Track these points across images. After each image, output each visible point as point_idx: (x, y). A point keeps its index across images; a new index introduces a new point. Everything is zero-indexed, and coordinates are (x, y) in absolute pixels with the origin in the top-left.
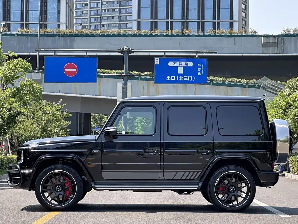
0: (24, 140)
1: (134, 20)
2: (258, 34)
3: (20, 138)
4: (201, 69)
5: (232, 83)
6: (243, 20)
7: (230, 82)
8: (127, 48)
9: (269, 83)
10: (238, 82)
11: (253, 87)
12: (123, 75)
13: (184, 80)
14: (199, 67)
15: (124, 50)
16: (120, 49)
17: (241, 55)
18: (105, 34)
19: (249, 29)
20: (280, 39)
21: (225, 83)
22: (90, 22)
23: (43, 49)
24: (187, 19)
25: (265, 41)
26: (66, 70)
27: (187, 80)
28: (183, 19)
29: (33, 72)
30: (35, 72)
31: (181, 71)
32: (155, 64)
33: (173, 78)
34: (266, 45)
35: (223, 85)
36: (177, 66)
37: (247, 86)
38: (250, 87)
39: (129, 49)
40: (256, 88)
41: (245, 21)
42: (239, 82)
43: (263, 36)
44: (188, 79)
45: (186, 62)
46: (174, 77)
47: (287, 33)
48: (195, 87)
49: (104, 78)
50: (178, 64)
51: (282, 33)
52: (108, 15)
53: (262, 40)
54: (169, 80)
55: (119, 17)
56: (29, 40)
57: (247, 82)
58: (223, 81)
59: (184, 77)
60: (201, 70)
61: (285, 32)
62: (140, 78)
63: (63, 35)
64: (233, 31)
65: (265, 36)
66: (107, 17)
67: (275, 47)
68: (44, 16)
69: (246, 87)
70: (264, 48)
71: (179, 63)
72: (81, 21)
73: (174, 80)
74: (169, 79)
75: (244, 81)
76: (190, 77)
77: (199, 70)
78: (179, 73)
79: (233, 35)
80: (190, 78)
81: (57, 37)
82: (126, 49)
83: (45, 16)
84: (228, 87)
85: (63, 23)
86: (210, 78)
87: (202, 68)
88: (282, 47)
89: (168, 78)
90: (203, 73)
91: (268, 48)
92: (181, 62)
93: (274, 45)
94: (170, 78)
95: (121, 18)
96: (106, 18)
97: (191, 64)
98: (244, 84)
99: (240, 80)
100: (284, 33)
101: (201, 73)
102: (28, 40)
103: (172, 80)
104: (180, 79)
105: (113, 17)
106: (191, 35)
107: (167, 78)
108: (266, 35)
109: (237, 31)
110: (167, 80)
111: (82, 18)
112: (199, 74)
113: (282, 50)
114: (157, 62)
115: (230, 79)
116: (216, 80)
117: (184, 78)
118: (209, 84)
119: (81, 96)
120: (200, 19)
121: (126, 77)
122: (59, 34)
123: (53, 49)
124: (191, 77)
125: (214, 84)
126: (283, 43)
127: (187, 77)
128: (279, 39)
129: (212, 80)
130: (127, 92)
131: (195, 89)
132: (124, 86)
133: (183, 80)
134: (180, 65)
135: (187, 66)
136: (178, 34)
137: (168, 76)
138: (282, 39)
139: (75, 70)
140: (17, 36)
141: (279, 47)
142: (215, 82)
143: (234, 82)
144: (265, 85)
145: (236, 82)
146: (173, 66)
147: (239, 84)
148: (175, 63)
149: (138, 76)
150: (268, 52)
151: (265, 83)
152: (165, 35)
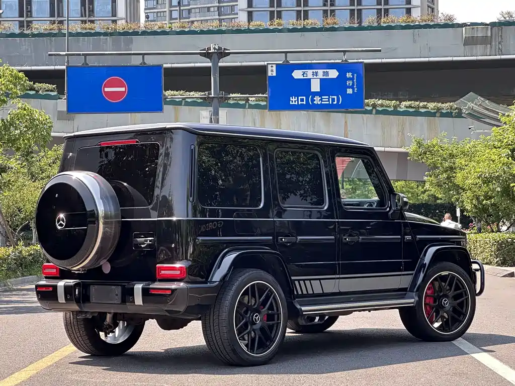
0: (22, 219)
1: (242, 10)
2: (456, 22)
3: (16, 215)
4: (353, 82)
5: (411, 110)
6: (428, 7)
7: (407, 107)
8: (217, 48)
9: (480, 105)
10: (421, 108)
11: (449, 115)
12: (210, 96)
13: (323, 103)
14: (350, 79)
15: (211, 51)
16: (204, 50)
17: (426, 59)
18: (187, 30)
19: (440, 15)
20: (496, 29)
21: (399, 109)
22: (171, 18)
24: (332, 5)
25: (469, 34)
26: (106, 89)
27: (328, 103)
28: (325, 5)
29: (59, 98)
30: (62, 99)
31: (315, 87)
32: (269, 75)
33: (302, 100)
34: (469, 42)
35: (396, 113)
36: (308, 77)
37: (438, 115)
38: (443, 115)
39: (220, 48)
40: (455, 117)
41: (433, 9)
42: (425, 107)
43: (464, 25)
44: (329, 101)
45: (325, 70)
46: (304, 98)
47: (508, 19)
49: (184, 105)
50: (310, 73)
51: (498, 19)
52: (201, 4)
53: (464, 33)
54: (294, 103)
55: (219, 7)
56: (53, 43)
57: (438, 108)
58: (395, 107)
59: (323, 97)
60: (353, 84)
61: (505, 18)
62: (247, 104)
63: (113, 33)
64: (412, 18)
65: (469, 25)
66: (199, 8)
67: (486, 44)
68: (89, 8)
69: (435, 116)
70: (466, 46)
71: (313, 72)
72: (155, 17)
73: (304, 103)
74: (295, 102)
75: (431, 105)
76: (333, 97)
77: (349, 84)
78: (312, 91)
79: (412, 25)
80: (333, 100)
81: (102, 37)
82: (215, 49)
83: (91, 6)
84: (405, 117)
85: (122, 19)
86: (371, 101)
87: (355, 81)
88: (499, 43)
89: (294, 100)
90: (356, 89)
91: (474, 46)
92: (316, 71)
93: (485, 41)
94: (296, 99)
95: (222, 9)
96: (197, 10)
97: (333, 74)
98: (433, 111)
99: (426, 103)
100: (503, 19)
101: (353, 90)
102: (50, 43)
103: (300, 103)
104: (315, 102)
105: (209, 8)
106: (336, 27)
107: (291, 99)
108: (471, 23)
109: (419, 18)
110: (291, 103)
111: (157, 12)
112: (350, 91)
113: (499, 48)
114: (272, 71)
115: (408, 103)
116: (382, 105)
117: (321, 100)
118: (370, 112)
120: (354, 5)
121: (215, 101)
122: (105, 32)
123: (81, 53)
124: (335, 97)
125: (378, 112)
126: (501, 36)
127: (327, 97)
128: (494, 29)
129: (374, 106)
131: (346, 122)
132: (213, 116)
133: (320, 103)
134: (315, 77)
135: (327, 77)
136: (313, 26)
137: (294, 97)
138: (498, 29)
139: (123, 89)
140: (32, 37)
141: (493, 43)
142: (380, 109)
143: (413, 108)
144: (472, 109)
145: (418, 108)
146: (302, 77)
147: (423, 110)
148: (304, 72)
149: (244, 102)
150: (474, 54)
151: (471, 105)
152: (290, 28)
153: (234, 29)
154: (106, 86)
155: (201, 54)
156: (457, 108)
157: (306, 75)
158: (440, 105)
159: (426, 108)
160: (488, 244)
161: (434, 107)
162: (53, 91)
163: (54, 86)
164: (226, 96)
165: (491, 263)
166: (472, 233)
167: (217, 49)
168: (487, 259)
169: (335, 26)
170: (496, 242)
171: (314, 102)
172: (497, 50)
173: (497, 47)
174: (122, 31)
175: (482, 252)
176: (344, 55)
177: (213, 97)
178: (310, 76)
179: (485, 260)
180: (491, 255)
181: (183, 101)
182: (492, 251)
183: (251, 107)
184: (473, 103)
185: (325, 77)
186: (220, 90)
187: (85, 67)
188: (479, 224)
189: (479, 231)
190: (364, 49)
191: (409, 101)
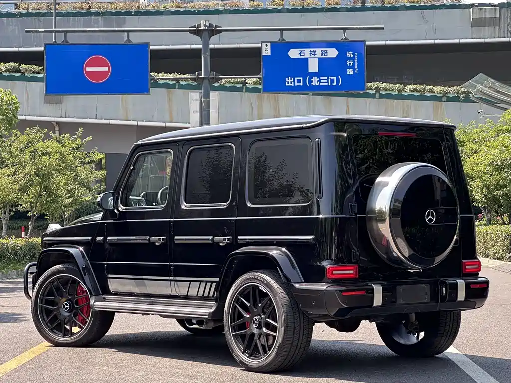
2: (462, 2)
4: (354, 62)
5: (416, 94)
7: (411, 91)
8: (207, 25)
9: (490, 87)
10: (427, 92)
11: (456, 99)
12: (200, 77)
13: (321, 84)
14: (350, 59)
15: (202, 28)
16: (194, 27)
17: (432, 42)
18: (182, 10)
20: (504, 10)
21: (403, 93)
23: (43, 30)
25: (476, 15)
26: (88, 69)
27: (327, 84)
31: (313, 67)
32: (263, 54)
33: (299, 81)
34: (477, 23)
35: (400, 97)
36: (306, 57)
37: (444, 99)
38: (449, 100)
39: (211, 25)
40: (462, 102)
42: (430, 91)
43: (472, 6)
44: (328, 82)
45: (324, 49)
46: (302, 79)
48: (347, 103)
50: (307, 52)
53: (471, 14)
54: (290, 85)
56: (42, 24)
57: (445, 92)
58: (399, 91)
59: (321, 78)
60: (354, 64)
62: (244, 87)
63: (104, 13)
65: (476, 7)
67: (494, 25)
69: (441, 101)
70: (473, 28)
71: (311, 51)
73: (302, 84)
74: (291, 83)
75: (438, 89)
76: (332, 78)
77: (350, 64)
78: (309, 71)
79: (417, 5)
80: (332, 81)
81: (93, 17)
82: (205, 26)
84: (410, 101)
86: (374, 85)
87: (356, 60)
88: (508, 25)
89: (290, 81)
90: (357, 70)
91: (482, 28)
92: (314, 50)
93: (493, 23)
94: (292, 80)
97: (333, 53)
98: (439, 95)
99: (431, 87)
101: (354, 71)
102: (39, 24)
103: (296, 84)
106: (338, 7)
107: (287, 80)
108: (479, 4)
110: (287, 85)
112: (350, 72)
113: (508, 30)
114: (267, 50)
115: (412, 87)
116: (386, 89)
117: (320, 81)
118: (373, 96)
119: (136, 124)
122: (96, 12)
123: (61, 29)
124: (335, 78)
125: (381, 96)
126: (510, 18)
127: (326, 78)
128: (502, 11)
129: (377, 90)
130: (209, 111)
131: (348, 106)
132: (203, 98)
133: (318, 84)
134: (313, 56)
135: (326, 57)
136: (314, 6)
137: (290, 78)
138: (507, 10)
139: (106, 69)
140: (20, 17)
141: (502, 25)
142: (384, 93)
143: (419, 91)
144: (481, 92)
145: (424, 92)
146: (299, 57)
147: (428, 94)
148: (301, 51)
149: (241, 85)
150: (482, 37)
151: (479, 87)
152: (290, 8)
153: (232, 10)
154: (87, 66)
155: (190, 31)
156: (464, 93)
157: (303, 54)
158: (446, 88)
159: (432, 92)
160: (499, 237)
161: (440, 91)
162: (40, 73)
163: (41, 68)
164: (217, 77)
165: (503, 258)
166: (481, 225)
167: (207, 27)
168: (498, 254)
169: (336, 6)
170: (508, 235)
171: (312, 84)
172: (506, 32)
173: (506, 30)
174: (114, 12)
175: (493, 246)
176: (344, 33)
177: (203, 78)
178: (307, 55)
179: (496, 255)
180: (503, 250)
181: (177, 84)
182: (504, 246)
183: (248, 90)
184: (482, 85)
185: (323, 57)
186: (211, 70)
187: (66, 45)
188: (489, 215)
189: (489, 222)
190: (366, 27)
191: (414, 85)
